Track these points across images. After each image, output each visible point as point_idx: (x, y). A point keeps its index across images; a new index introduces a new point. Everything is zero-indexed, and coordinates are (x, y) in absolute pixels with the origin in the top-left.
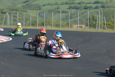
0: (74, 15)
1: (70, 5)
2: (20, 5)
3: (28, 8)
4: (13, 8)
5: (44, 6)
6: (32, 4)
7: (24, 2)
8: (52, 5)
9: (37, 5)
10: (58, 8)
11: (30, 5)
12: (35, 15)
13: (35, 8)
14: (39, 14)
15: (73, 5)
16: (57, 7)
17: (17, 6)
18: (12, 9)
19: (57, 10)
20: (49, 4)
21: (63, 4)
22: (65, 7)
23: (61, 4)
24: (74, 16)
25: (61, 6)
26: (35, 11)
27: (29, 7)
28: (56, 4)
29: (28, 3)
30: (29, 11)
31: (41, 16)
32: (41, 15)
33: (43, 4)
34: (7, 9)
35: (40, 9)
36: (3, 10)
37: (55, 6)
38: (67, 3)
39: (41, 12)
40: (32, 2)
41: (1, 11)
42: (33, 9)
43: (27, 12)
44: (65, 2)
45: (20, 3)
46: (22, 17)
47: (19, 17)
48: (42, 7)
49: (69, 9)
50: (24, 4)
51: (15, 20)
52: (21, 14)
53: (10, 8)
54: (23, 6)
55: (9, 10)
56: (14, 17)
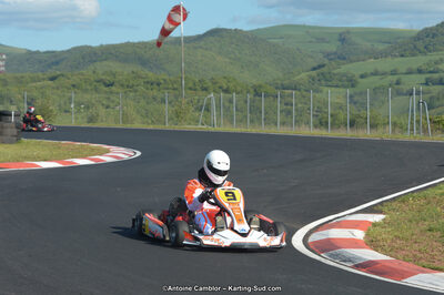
0: (438, 99)
1: (428, 76)
3: (323, 82)
4: (286, 82)
5: (362, 77)
6: (335, 72)
7: (314, 69)
8: (384, 74)
9: (344, 75)
10: (398, 83)
11: (328, 76)
12: (341, 101)
13: (340, 83)
14: (351, 97)
15: (436, 76)
16: (395, 81)
17: (299, 77)
18: (282, 84)
19: (396, 87)
20: (375, 73)
21: (410, 72)
22: (415, 81)
23: (407, 73)
24: (437, 103)
25: (405, 79)
26: (341, 90)
27: (326, 80)
28: (394, 73)
29: (324, 70)
30: (325, 89)
31: (355, 103)
32: (356, 98)
33: (360, 73)
34: (270, 85)
35: (353, 86)
36: (260, 86)
37: (390, 77)
38: (420, 71)
39: (356, 94)
40: (334, 69)
41: (255, 91)
42: (337, 86)
43: (321, 92)
44: (415, 67)
45: (303, 71)
46: (306, 103)
47: (300, 105)
48: (360, 80)
49: (427, 84)
50: (314, 73)
51: (289, 113)
52: (304, 97)
53: (279, 82)
54: (310, 77)
55: (277, 88)
56: (286, 104)
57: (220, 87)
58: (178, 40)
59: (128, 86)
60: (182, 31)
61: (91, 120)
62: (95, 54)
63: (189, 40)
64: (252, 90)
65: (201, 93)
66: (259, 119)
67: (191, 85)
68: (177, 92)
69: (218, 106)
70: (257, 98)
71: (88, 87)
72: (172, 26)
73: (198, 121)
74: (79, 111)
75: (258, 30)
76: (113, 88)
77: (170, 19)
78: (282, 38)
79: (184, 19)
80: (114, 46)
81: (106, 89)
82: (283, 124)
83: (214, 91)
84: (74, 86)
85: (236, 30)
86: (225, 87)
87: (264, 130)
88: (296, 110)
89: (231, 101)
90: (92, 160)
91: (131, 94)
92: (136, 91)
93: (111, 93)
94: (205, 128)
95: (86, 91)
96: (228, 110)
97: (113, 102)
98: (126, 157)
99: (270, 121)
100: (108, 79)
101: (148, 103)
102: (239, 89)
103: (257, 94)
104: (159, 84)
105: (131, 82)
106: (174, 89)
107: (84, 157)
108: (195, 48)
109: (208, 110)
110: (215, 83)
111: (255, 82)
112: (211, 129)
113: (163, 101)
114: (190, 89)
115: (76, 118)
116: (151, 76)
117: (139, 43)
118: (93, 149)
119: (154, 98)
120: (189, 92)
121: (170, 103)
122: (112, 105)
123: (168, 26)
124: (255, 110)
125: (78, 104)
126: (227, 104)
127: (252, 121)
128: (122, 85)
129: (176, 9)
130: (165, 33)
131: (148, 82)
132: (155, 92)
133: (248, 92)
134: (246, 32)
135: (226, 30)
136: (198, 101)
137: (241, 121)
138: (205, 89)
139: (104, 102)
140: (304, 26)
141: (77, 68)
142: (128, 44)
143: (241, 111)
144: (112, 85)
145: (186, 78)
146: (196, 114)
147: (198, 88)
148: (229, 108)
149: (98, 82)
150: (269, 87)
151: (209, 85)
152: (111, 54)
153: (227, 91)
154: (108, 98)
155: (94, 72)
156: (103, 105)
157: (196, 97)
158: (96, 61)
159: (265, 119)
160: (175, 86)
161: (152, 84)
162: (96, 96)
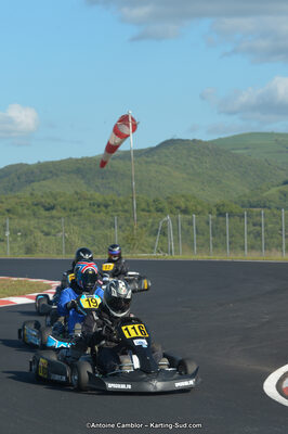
2: (274, 190)
4: (254, 200)
7: (286, 182)
17: (265, 194)
18: (249, 202)
34: (236, 203)
36: (223, 205)
41: (218, 210)
45: (273, 186)
46: (278, 223)
47: (270, 226)
50: (286, 188)
51: (259, 234)
52: (274, 215)
53: (245, 199)
54: (281, 192)
55: (243, 206)
56: (254, 225)
57: (178, 208)
58: (127, 155)
59: (71, 210)
60: (132, 143)
61: (29, 250)
62: (32, 173)
63: (139, 153)
64: (215, 210)
65: (155, 214)
66: (224, 243)
67: (143, 206)
68: (128, 215)
69: (176, 230)
70: (221, 219)
71: (26, 211)
72: (118, 140)
73: (153, 248)
74: (15, 240)
75: (220, 139)
76: (54, 212)
77: (116, 131)
78: (246, 148)
79: (134, 131)
80: (53, 163)
81: (46, 213)
82: (252, 248)
83: (171, 212)
84: (8, 211)
85: (194, 141)
86: (184, 206)
87: (229, 256)
88: (266, 231)
89: (190, 223)
90: (31, 298)
91: (76, 218)
92: (81, 215)
93: (52, 217)
94: (161, 256)
95: (22, 216)
96: (187, 233)
97: (55, 228)
99: (236, 245)
100: (50, 201)
101: (94, 229)
102: (199, 208)
103: (221, 214)
104: (106, 206)
105: (75, 205)
106: (126, 211)
107: (22, 295)
108: (146, 162)
109: (164, 234)
110: (171, 203)
111: (217, 200)
112: (168, 257)
113: (113, 225)
114: (143, 210)
115: (12, 248)
116: (99, 197)
117: (82, 159)
118: (32, 285)
119: (103, 223)
120: (142, 213)
121: (120, 227)
122: (53, 232)
124: (218, 232)
125: (13, 232)
126: (186, 226)
127: (215, 246)
128: (64, 209)
129: (124, 119)
130: (111, 148)
131: (94, 204)
132: (103, 216)
133: (210, 213)
134: (206, 142)
135: (182, 140)
136: (152, 226)
137: (203, 246)
138: (160, 210)
139: (45, 229)
140: (272, 134)
141: (11, 190)
142: (70, 160)
143: (203, 235)
144: (52, 208)
145: (137, 198)
146: (151, 240)
147: (152, 209)
148: (188, 231)
149: (36, 205)
150: (234, 206)
151: (165, 204)
152: (51, 172)
153: (185, 211)
154: (49, 224)
155: (32, 194)
156: (42, 232)
157: (150, 220)
158: (33, 181)
159: (230, 243)
160: (126, 207)
161: (99, 206)
162: (33, 222)
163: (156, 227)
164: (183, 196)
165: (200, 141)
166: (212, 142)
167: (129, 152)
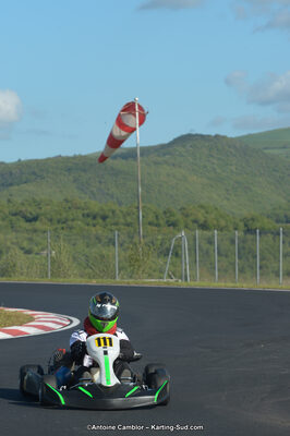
18: (286, 216)
34: (268, 216)
36: (253, 219)
41: (246, 225)
55: (277, 221)
57: (195, 221)
58: (131, 154)
59: (59, 222)
60: (138, 139)
62: (11, 174)
63: (146, 151)
64: (241, 225)
65: (166, 229)
66: (252, 268)
67: (151, 218)
68: (132, 230)
69: (192, 250)
70: (249, 237)
71: (1, 223)
72: (124, 133)
73: (162, 272)
75: (250, 136)
76: (38, 224)
77: (120, 122)
78: (284, 148)
79: (141, 123)
80: (37, 162)
81: (27, 225)
82: (288, 274)
83: (186, 227)
85: (217, 136)
86: (202, 219)
87: (259, 284)
89: (211, 242)
91: (65, 232)
92: (71, 228)
93: (35, 231)
94: (174, 282)
97: (38, 244)
98: (58, 328)
99: (268, 271)
100: (31, 210)
101: (88, 246)
102: (223, 223)
103: (249, 231)
104: (104, 218)
105: (64, 215)
106: (128, 225)
108: (155, 163)
109: (177, 255)
110: (187, 216)
111: (245, 213)
112: (182, 284)
113: (111, 242)
114: (150, 224)
116: (95, 206)
117: (75, 157)
118: (9, 316)
119: (99, 239)
120: (149, 228)
121: (121, 245)
122: (36, 249)
123: (118, 133)
124: (246, 253)
126: (206, 246)
127: (242, 271)
128: (51, 220)
129: (130, 108)
130: (114, 142)
131: (88, 216)
132: (99, 230)
133: (236, 229)
134: (232, 139)
135: (202, 136)
136: (162, 243)
137: (226, 271)
138: (174, 225)
139: (25, 244)
142: (58, 159)
143: (226, 256)
144: (35, 219)
145: (143, 207)
146: (161, 261)
147: (161, 222)
148: (207, 252)
149: (15, 214)
150: (266, 220)
151: (179, 216)
152: (34, 173)
153: (204, 226)
154: (30, 240)
155: (9, 201)
156: (22, 249)
157: (160, 237)
158: (11, 185)
159: (261, 268)
160: (129, 220)
161: (94, 218)
162: (12, 236)
163: (167, 245)
164: (202, 207)
165: (224, 137)
166: (240, 139)
167: (134, 150)
